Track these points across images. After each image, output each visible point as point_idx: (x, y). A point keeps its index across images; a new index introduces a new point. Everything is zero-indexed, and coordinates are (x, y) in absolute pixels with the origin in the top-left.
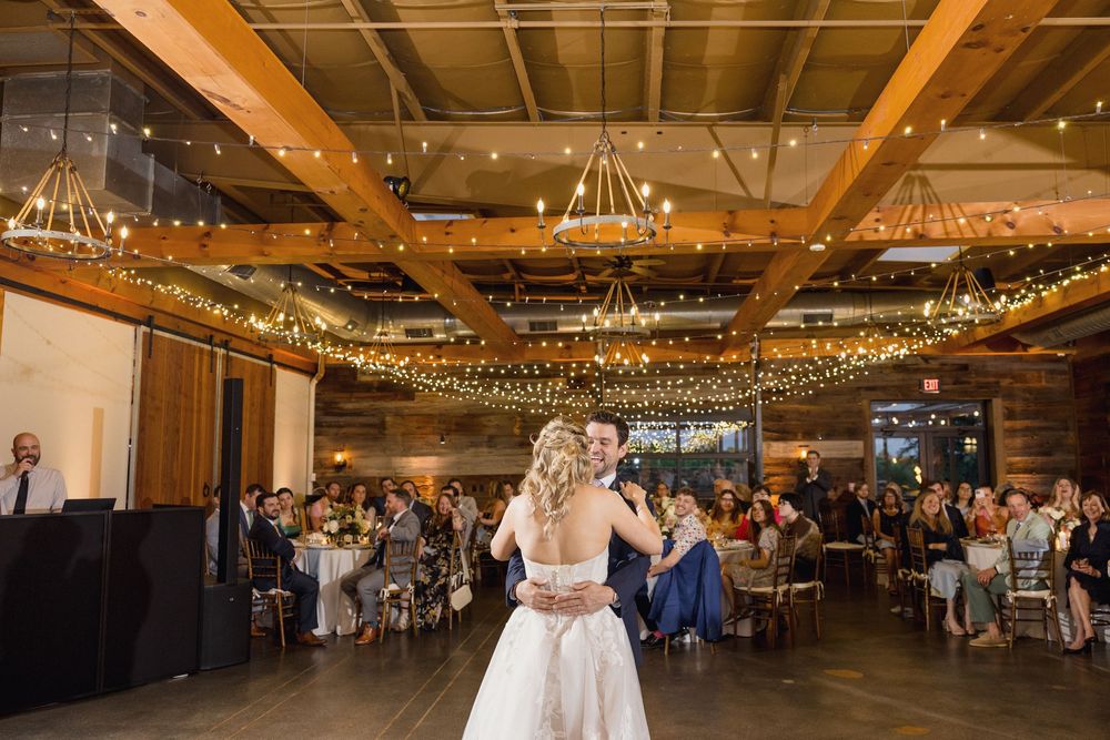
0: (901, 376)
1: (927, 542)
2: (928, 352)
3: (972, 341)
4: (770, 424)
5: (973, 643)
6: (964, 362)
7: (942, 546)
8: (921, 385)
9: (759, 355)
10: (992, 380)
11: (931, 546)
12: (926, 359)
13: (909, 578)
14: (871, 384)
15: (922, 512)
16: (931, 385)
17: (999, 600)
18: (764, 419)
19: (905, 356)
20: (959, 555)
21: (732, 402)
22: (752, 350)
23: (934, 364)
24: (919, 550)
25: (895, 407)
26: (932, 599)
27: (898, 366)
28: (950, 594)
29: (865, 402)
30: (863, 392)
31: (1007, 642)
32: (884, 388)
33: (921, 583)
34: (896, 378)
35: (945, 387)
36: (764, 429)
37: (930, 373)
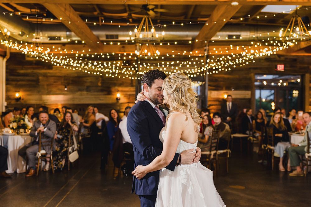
0: (268, 63)
1: (274, 133)
2: (280, 53)
3: (299, 48)
4: (211, 83)
5: (291, 175)
6: (295, 58)
7: (280, 135)
8: (276, 67)
9: (208, 53)
10: (306, 66)
11: (276, 135)
12: (279, 56)
13: (267, 148)
14: (255, 67)
15: (274, 121)
16: (281, 67)
17: (302, 157)
18: (209, 81)
19: (271, 55)
20: (287, 139)
21: (196, 73)
22: (205, 50)
23: (282, 58)
24: (270, 137)
25: (265, 77)
26: (275, 157)
27: (267, 59)
28: (282, 155)
29: (252, 74)
30: (252, 70)
31: (304, 174)
32: (260, 69)
33: (271, 150)
34: (266, 64)
35: (286, 68)
36: (209, 85)
37: (281, 62)
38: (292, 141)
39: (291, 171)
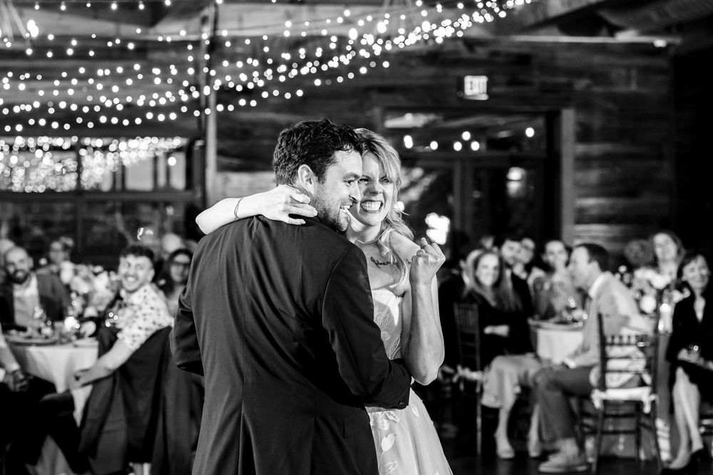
0: (431, 71)
1: (483, 324)
2: (476, 33)
3: (541, 18)
4: (229, 144)
5: (544, 467)
6: (525, 50)
7: (502, 330)
8: (461, 86)
9: (215, 29)
10: (562, 80)
11: (488, 330)
12: (470, 43)
13: (455, 379)
14: (387, 82)
15: (477, 280)
16: (476, 87)
17: (581, 405)
18: (220, 135)
19: (445, 39)
21: (176, 107)
22: (204, 20)
23: (481, 52)
24: (471, 337)
26: (486, 410)
27: (434, 56)
28: (509, 400)
29: (377, 111)
30: (375, 96)
31: (589, 465)
32: (405, 90)
33: (471, 384)
34: (424, 73)
35: (495, 90)
36: (220, 153)
37: (475, 67)
38: (543, 350)
39: (544, 456)
